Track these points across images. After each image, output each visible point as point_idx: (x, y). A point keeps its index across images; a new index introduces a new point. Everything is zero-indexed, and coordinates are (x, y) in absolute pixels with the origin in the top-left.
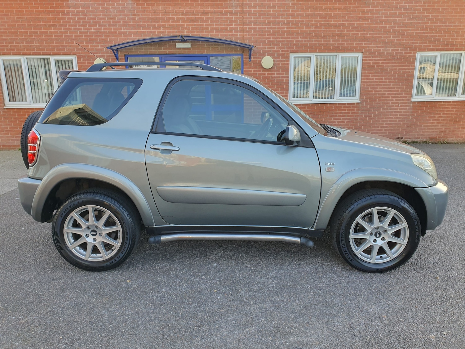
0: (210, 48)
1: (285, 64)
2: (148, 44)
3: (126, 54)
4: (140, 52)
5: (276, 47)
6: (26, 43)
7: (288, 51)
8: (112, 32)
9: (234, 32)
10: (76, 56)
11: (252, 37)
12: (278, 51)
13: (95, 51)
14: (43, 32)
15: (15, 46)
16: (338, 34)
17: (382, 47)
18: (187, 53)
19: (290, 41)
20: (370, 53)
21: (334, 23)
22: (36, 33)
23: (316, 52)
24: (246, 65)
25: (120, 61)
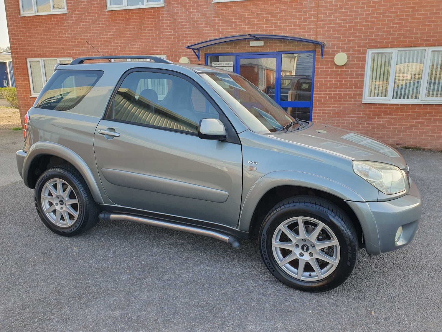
0: (282, 45)
1: (360, 61)
2: (225, 43)
3: (205, 52)
4: (217, 50)
5: (351, 42)
6: (131, 45)
7: (365, 47)
8: (196, 34)
9: (307, 29)
10: (166, 55)
11: (326, 33)
12: (354, 47)
13: (181, 51)
14: (143, 36)
15: (123, 48)
16: (428, 25)
18: (260, 51)
19: (369, 36)
21: (424, 12)
22: (138, 37)
23: (400, 47)
24: (318, 61)
25: (200, 59)
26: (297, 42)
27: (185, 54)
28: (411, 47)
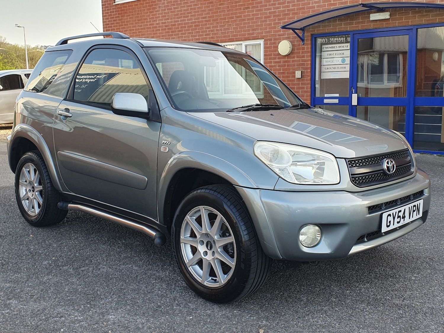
2: (338, 19)
3: (312, 33)
4: (327, 29)
8: (301, 9)
10: (264, 40)
13: (282, 32)
14: (237, 17)
15: (215, 34)
18: (384, 26)
22: (232, 18)
25: (305, 42)
26: (439, 10)
27: (286, 36)
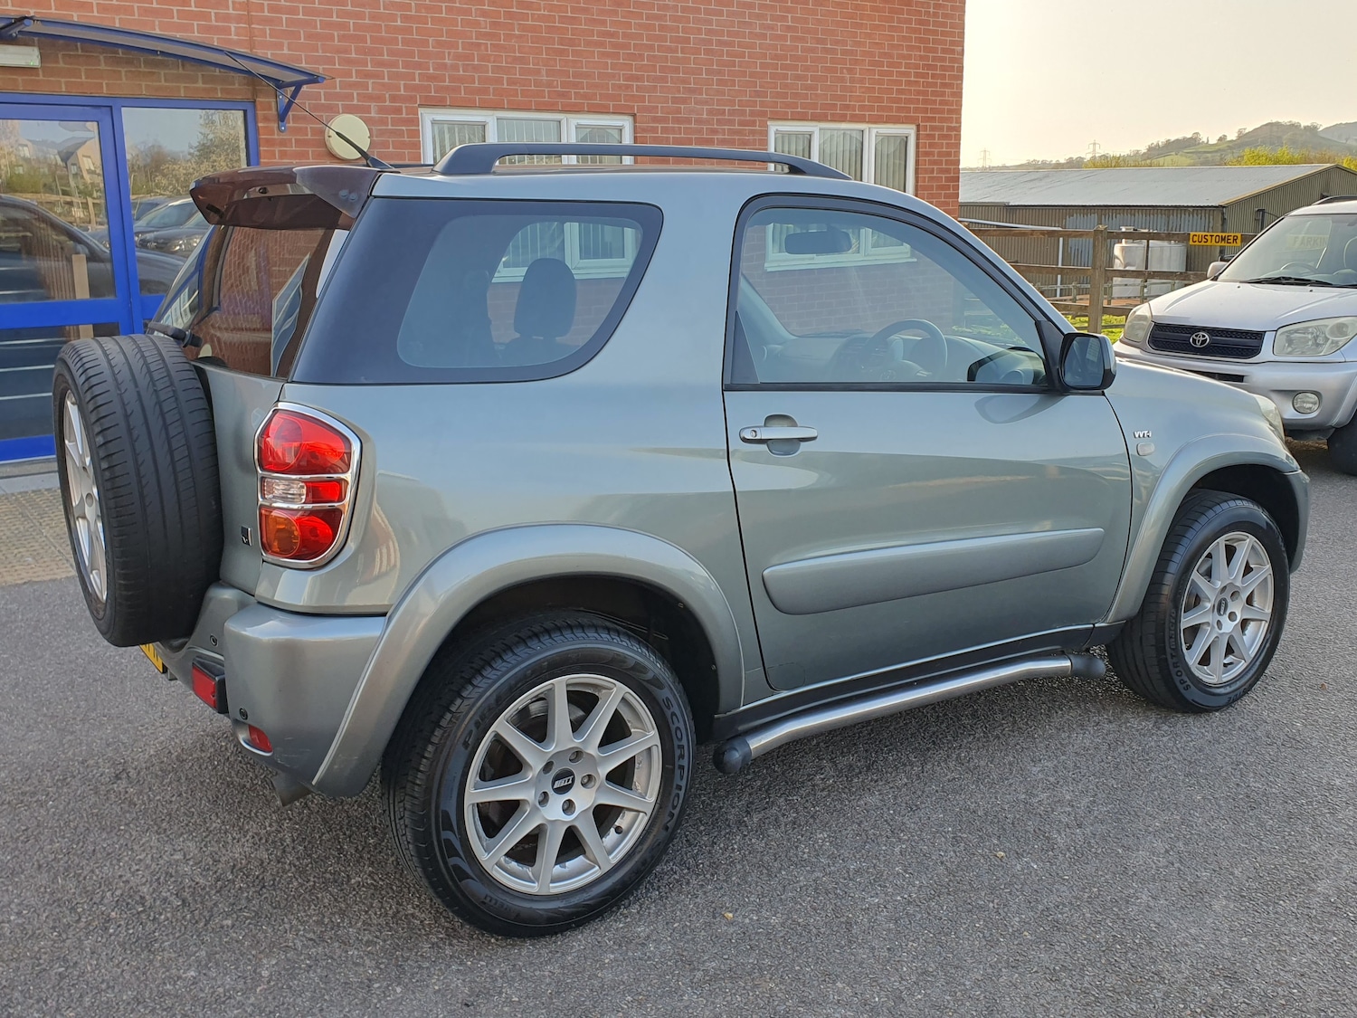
0: (123, 74)
1: (404, 145)
5: (370, 81)
7: (412, 99)
9: (213, 18)
11: (286, 42)
12: (380, 98)
16: (562, 53)
17: (684, 101)
19: (418, 66)
20: (655, 120)
21: (546, 13)
23: (503, 109)
24: (270, 142)
28: (529, 110)
